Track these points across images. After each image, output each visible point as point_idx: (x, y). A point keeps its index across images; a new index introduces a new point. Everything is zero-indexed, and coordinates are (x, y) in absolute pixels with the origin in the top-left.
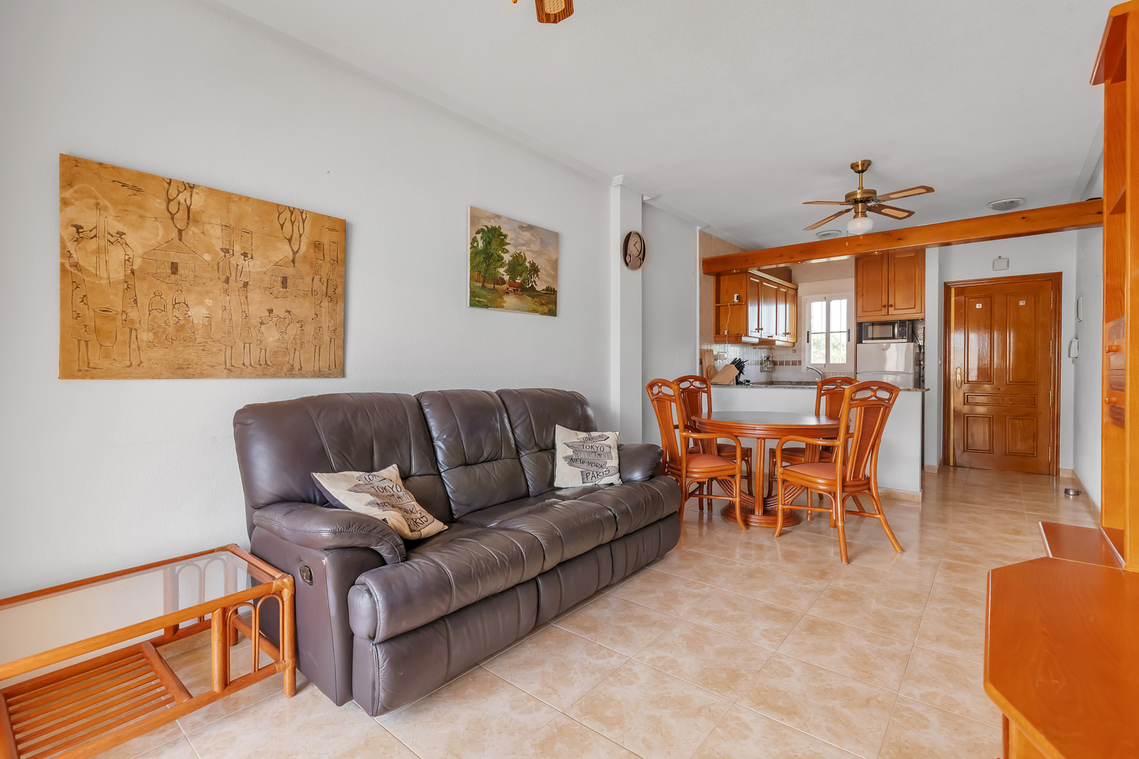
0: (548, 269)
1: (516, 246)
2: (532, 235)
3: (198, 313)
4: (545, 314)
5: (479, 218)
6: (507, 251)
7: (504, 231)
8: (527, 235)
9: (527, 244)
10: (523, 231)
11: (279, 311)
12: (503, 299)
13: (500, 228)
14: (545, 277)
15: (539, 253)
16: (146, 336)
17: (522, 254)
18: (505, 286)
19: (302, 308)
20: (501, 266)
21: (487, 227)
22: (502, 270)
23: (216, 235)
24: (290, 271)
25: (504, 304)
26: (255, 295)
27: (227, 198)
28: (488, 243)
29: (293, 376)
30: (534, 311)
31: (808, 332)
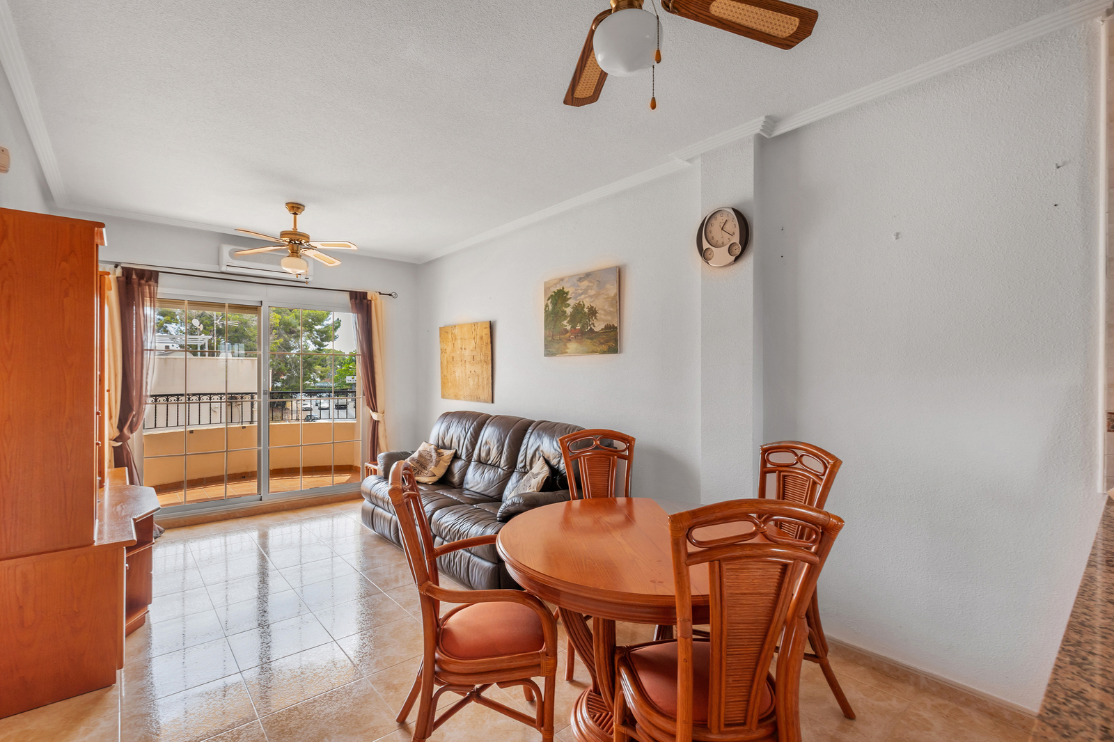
0: (606, 307)
1: (575, 298)
2: (590, 282)
3: (457, 374)
4: (604, 352)
5: (549, 288)
6: (569, 305)
7: (566, 290)
8: (585, 283)
9: (585, 292)
10: (581, 282)
11: (473, 372)
12: (566, 346)
13: (563, 288)
14: (603, 317)
15: (597, 296)
16: (450, 384)
17: (581, 303)
18: (568, 335)
19: (478, 369)
20: (565, 319)
21: (554, 292)
22: (565, 323)
23: (459, 341)
24: (475, 353)
25: (568, 350)
26: (468, 365)
27: (462, 326)
28: (555, 305)
29: (478, 401)
30: (594, 352)
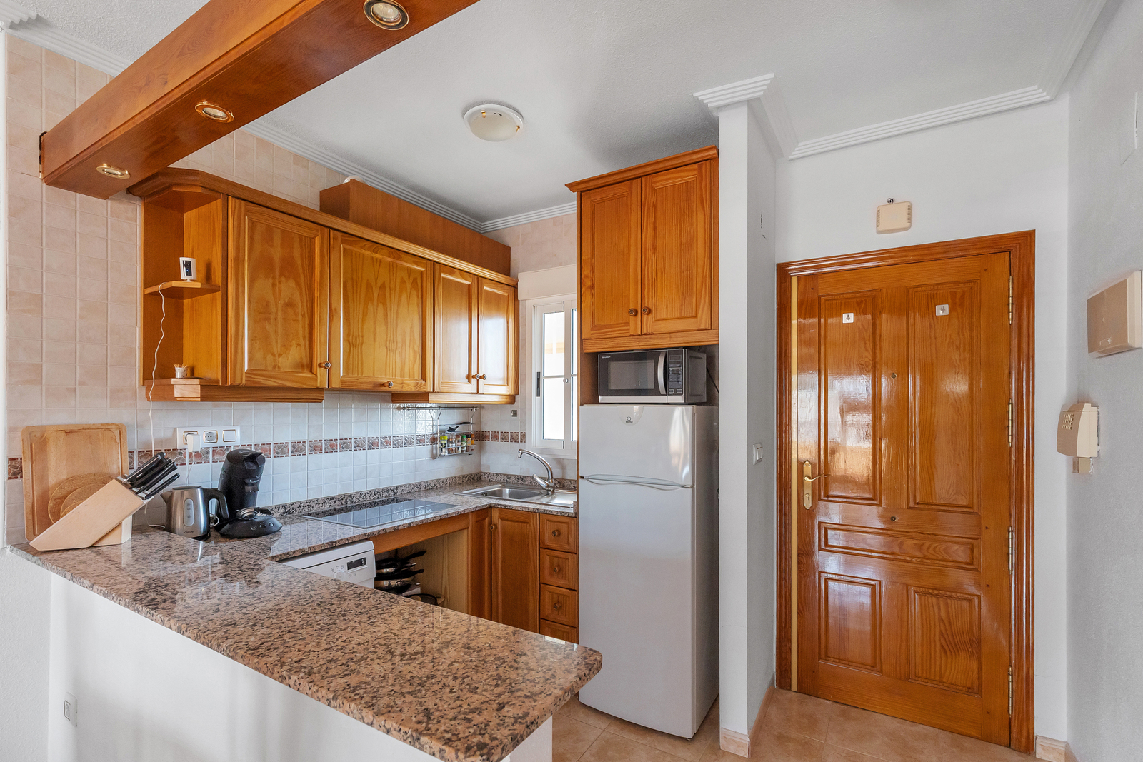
31: (539, 374)
